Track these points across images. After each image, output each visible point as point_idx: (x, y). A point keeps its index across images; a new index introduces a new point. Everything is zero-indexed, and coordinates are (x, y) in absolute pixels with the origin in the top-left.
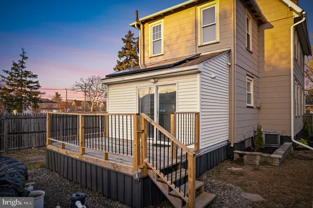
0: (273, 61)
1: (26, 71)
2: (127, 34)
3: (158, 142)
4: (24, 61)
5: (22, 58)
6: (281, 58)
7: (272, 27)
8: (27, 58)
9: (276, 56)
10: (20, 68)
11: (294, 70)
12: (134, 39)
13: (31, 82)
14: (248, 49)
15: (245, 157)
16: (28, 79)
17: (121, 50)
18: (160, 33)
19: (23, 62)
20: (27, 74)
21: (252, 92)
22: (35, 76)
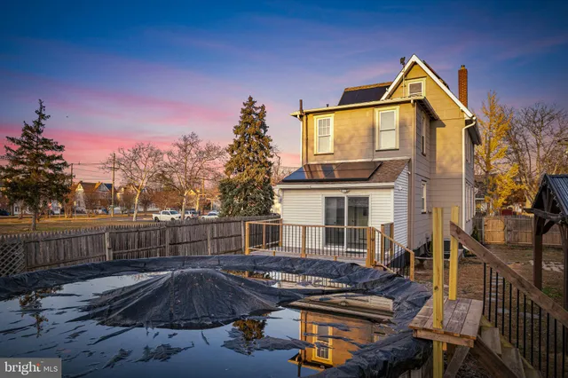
0: (444, 163)
1: (43, 139)
2: (246, 100)
3: (349, 250)
4: (43, 122)
5: (38, 116)
6: (453, 161)
7: (444, 126)
8: (49, 117)
9: (448, 158)
10: (36, 134)
11: (466, 174)
12: (256, 108)
13: (53, 158)
14: (423, 153)
15: (425, 262)
16: (49, 153)
17: (238, 124)
18: (328, 128)
19: (39, 123)
20: (46, 143)
21: (425, 197)
22: (61, 148)
